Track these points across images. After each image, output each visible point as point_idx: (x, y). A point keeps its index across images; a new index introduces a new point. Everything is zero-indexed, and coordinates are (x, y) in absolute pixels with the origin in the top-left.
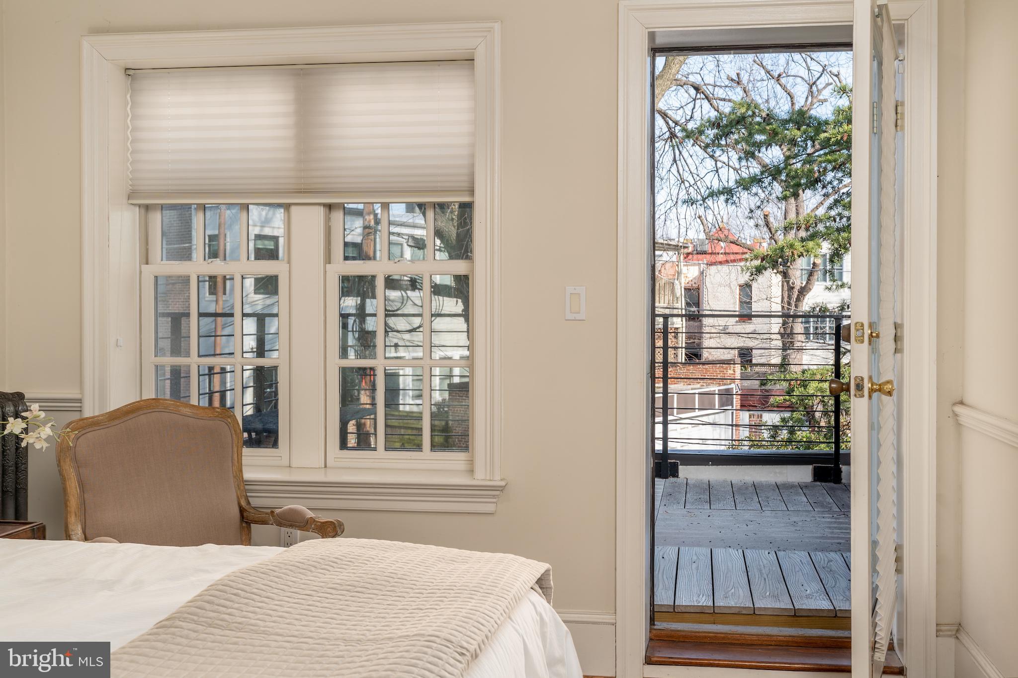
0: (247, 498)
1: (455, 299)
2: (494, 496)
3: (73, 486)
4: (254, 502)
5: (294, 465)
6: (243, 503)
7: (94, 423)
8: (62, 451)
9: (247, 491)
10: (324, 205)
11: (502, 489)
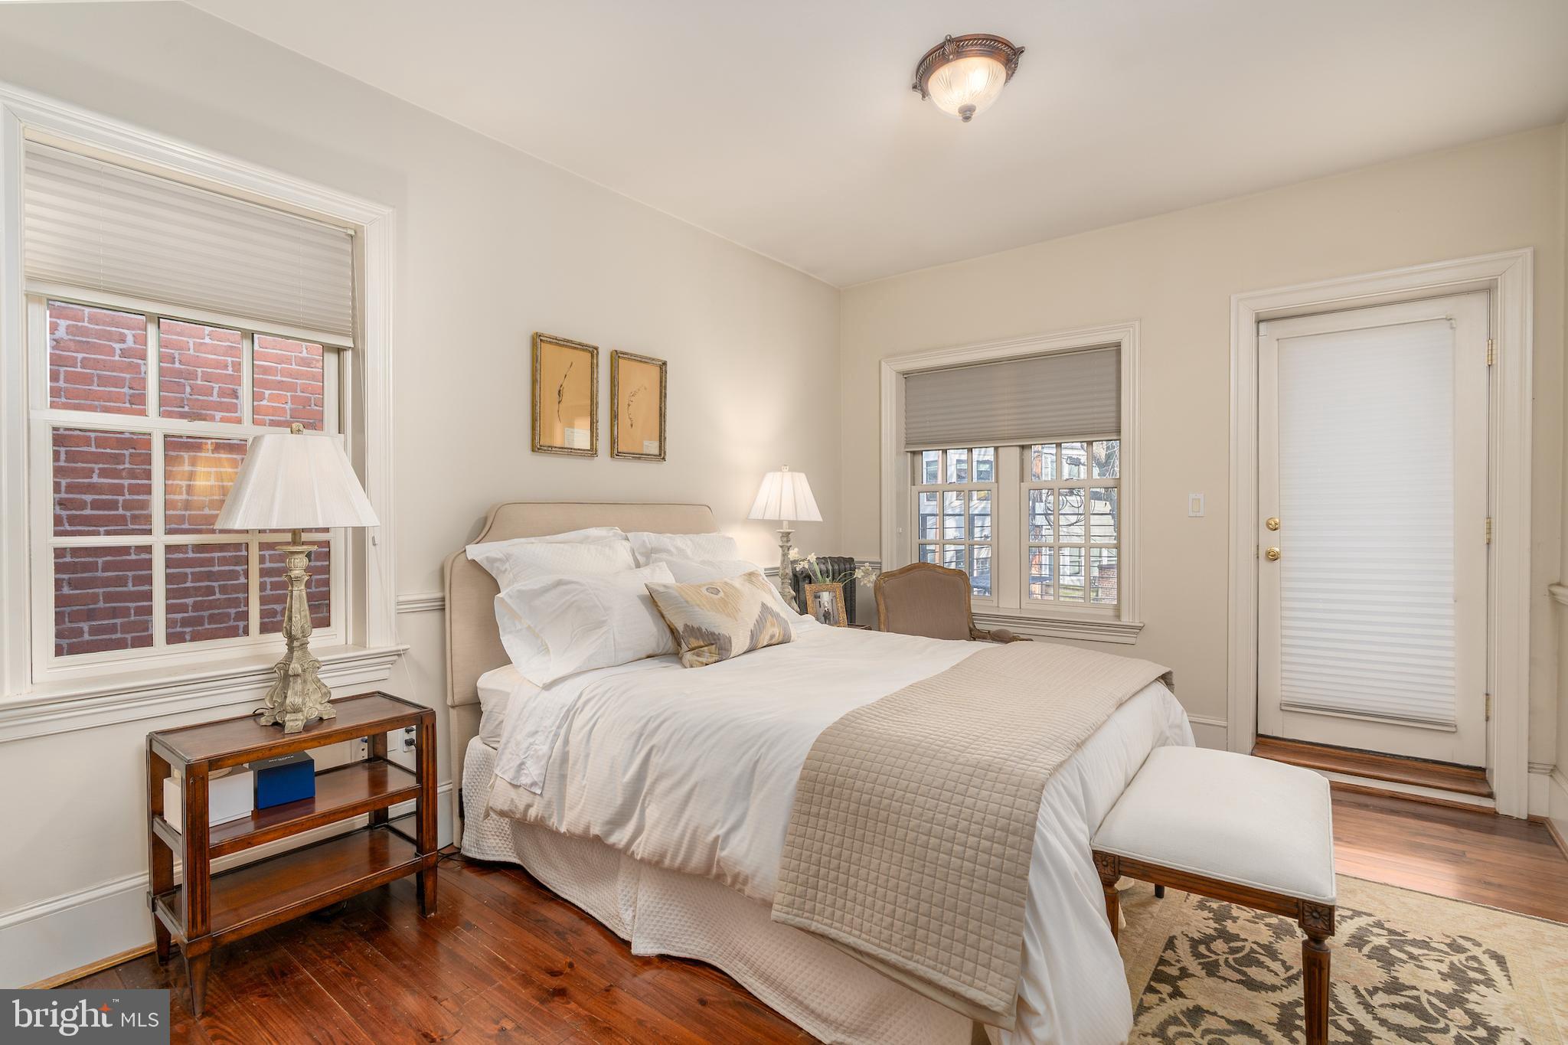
0: (973, 623)
1: (1104, 502)
2: (1134, 633)
3: (882, 608)
4: (978, 627)
5: (1000, 606)
6: (972, 626)
7: (890, 575)
8: (878, 588)
9: (973, 619)
10: (1019, 446)
11: (1141, 629)
